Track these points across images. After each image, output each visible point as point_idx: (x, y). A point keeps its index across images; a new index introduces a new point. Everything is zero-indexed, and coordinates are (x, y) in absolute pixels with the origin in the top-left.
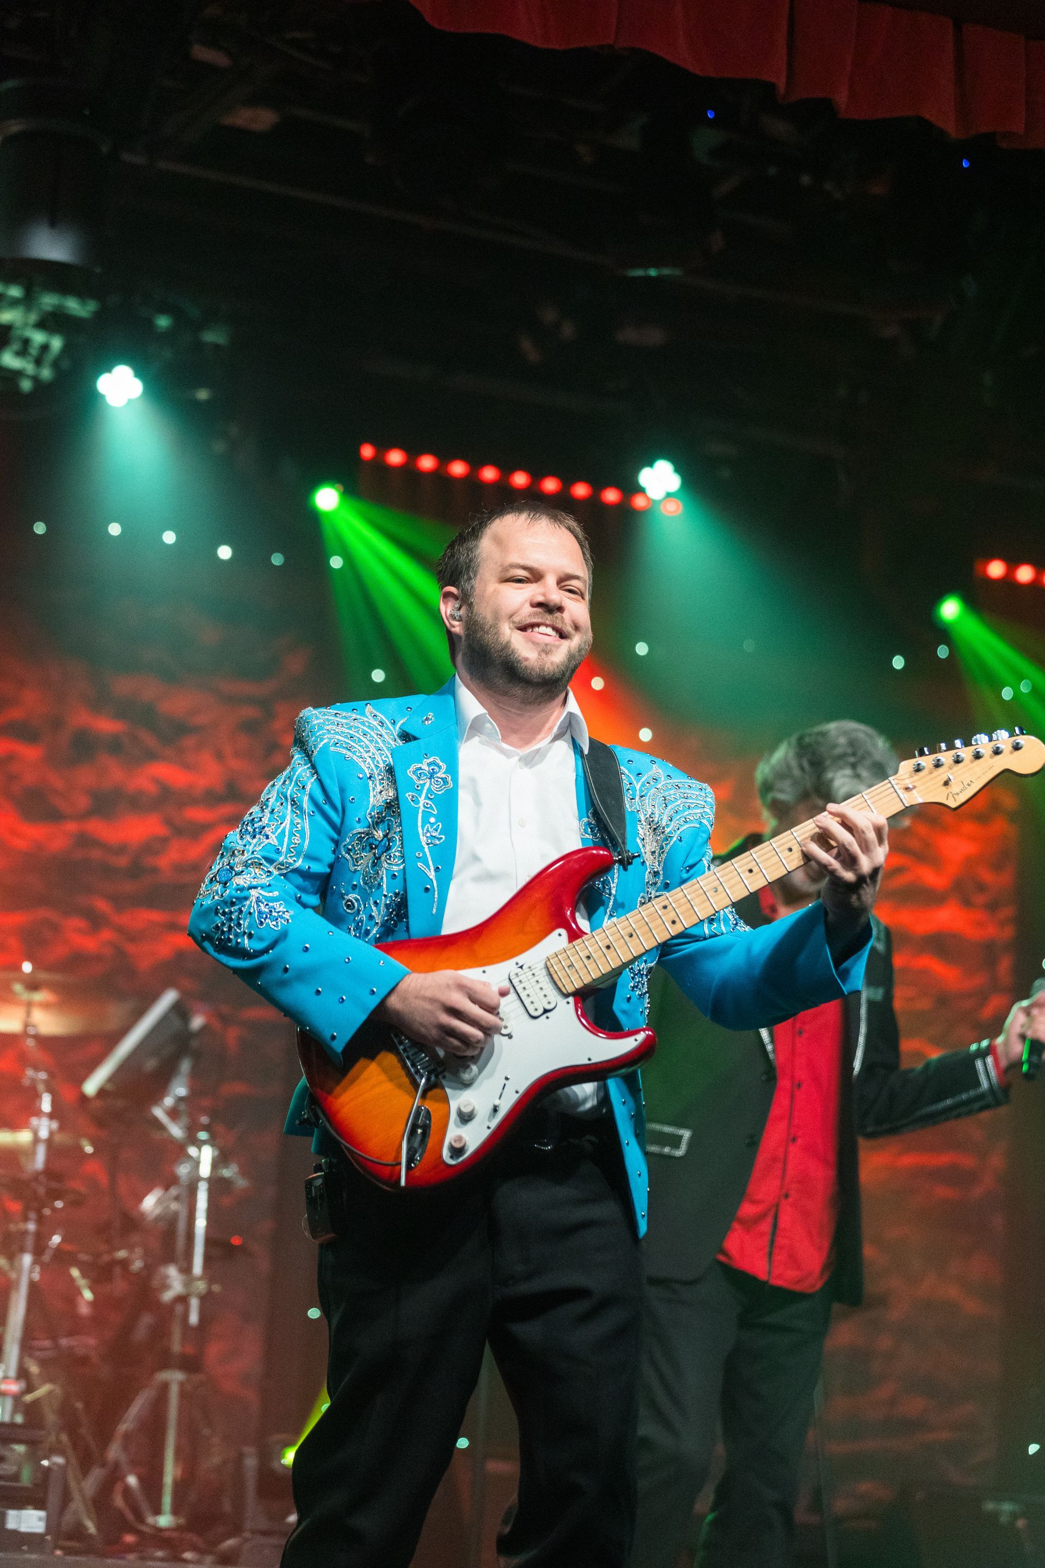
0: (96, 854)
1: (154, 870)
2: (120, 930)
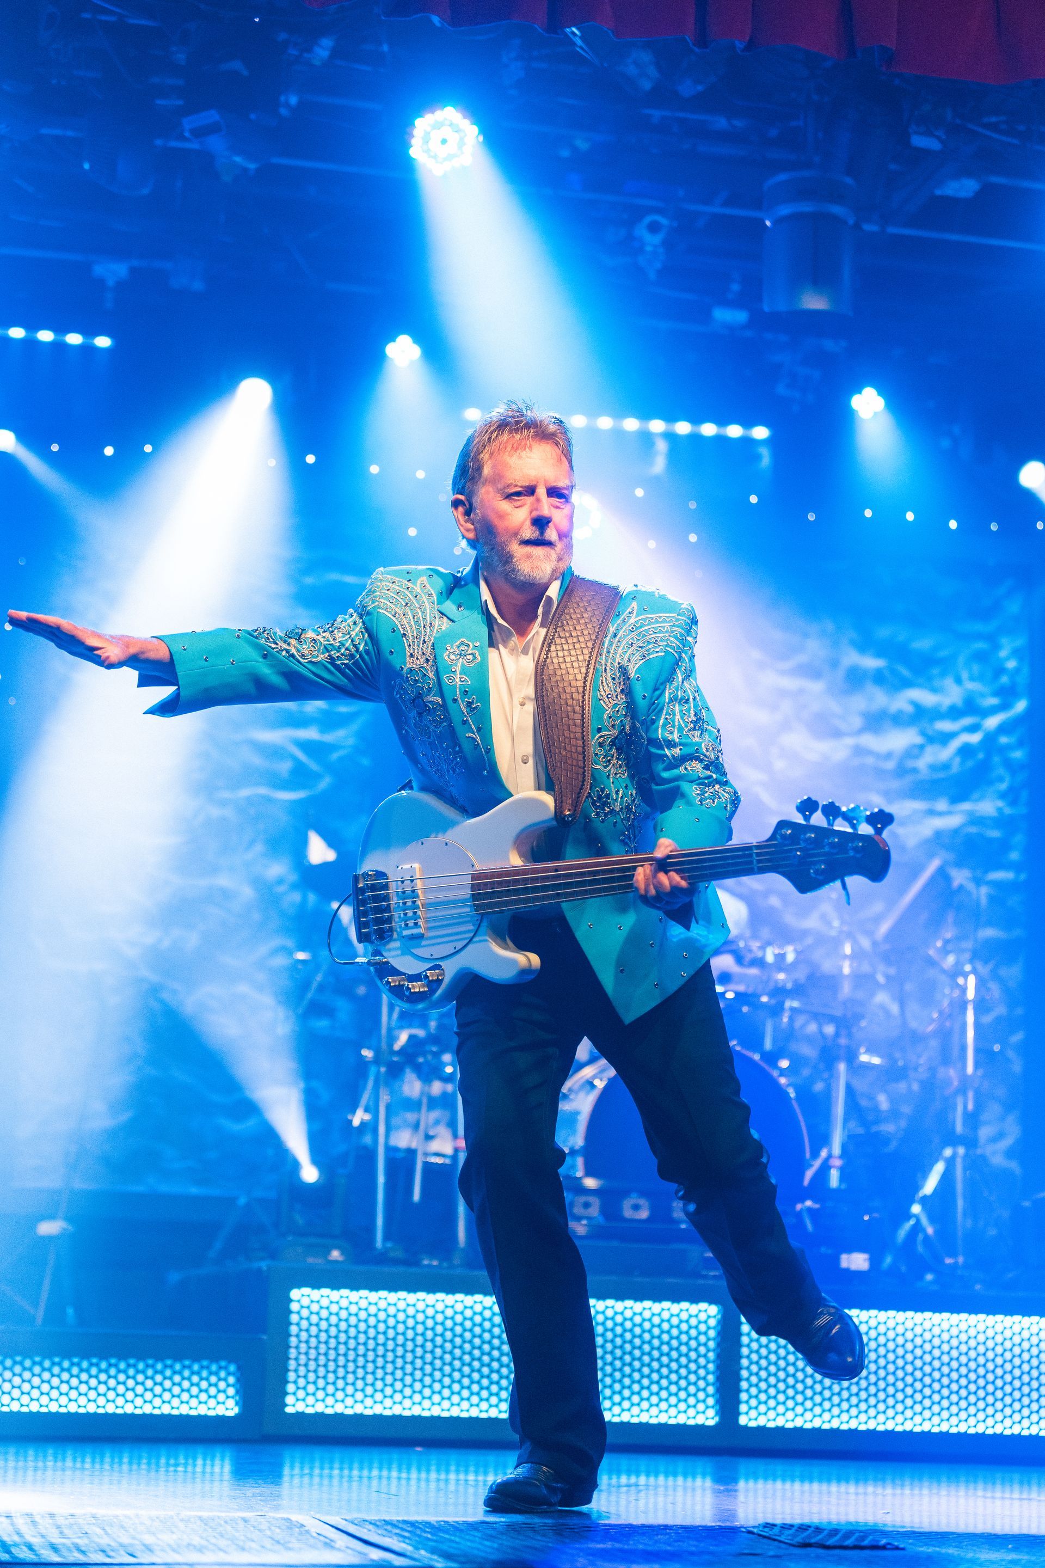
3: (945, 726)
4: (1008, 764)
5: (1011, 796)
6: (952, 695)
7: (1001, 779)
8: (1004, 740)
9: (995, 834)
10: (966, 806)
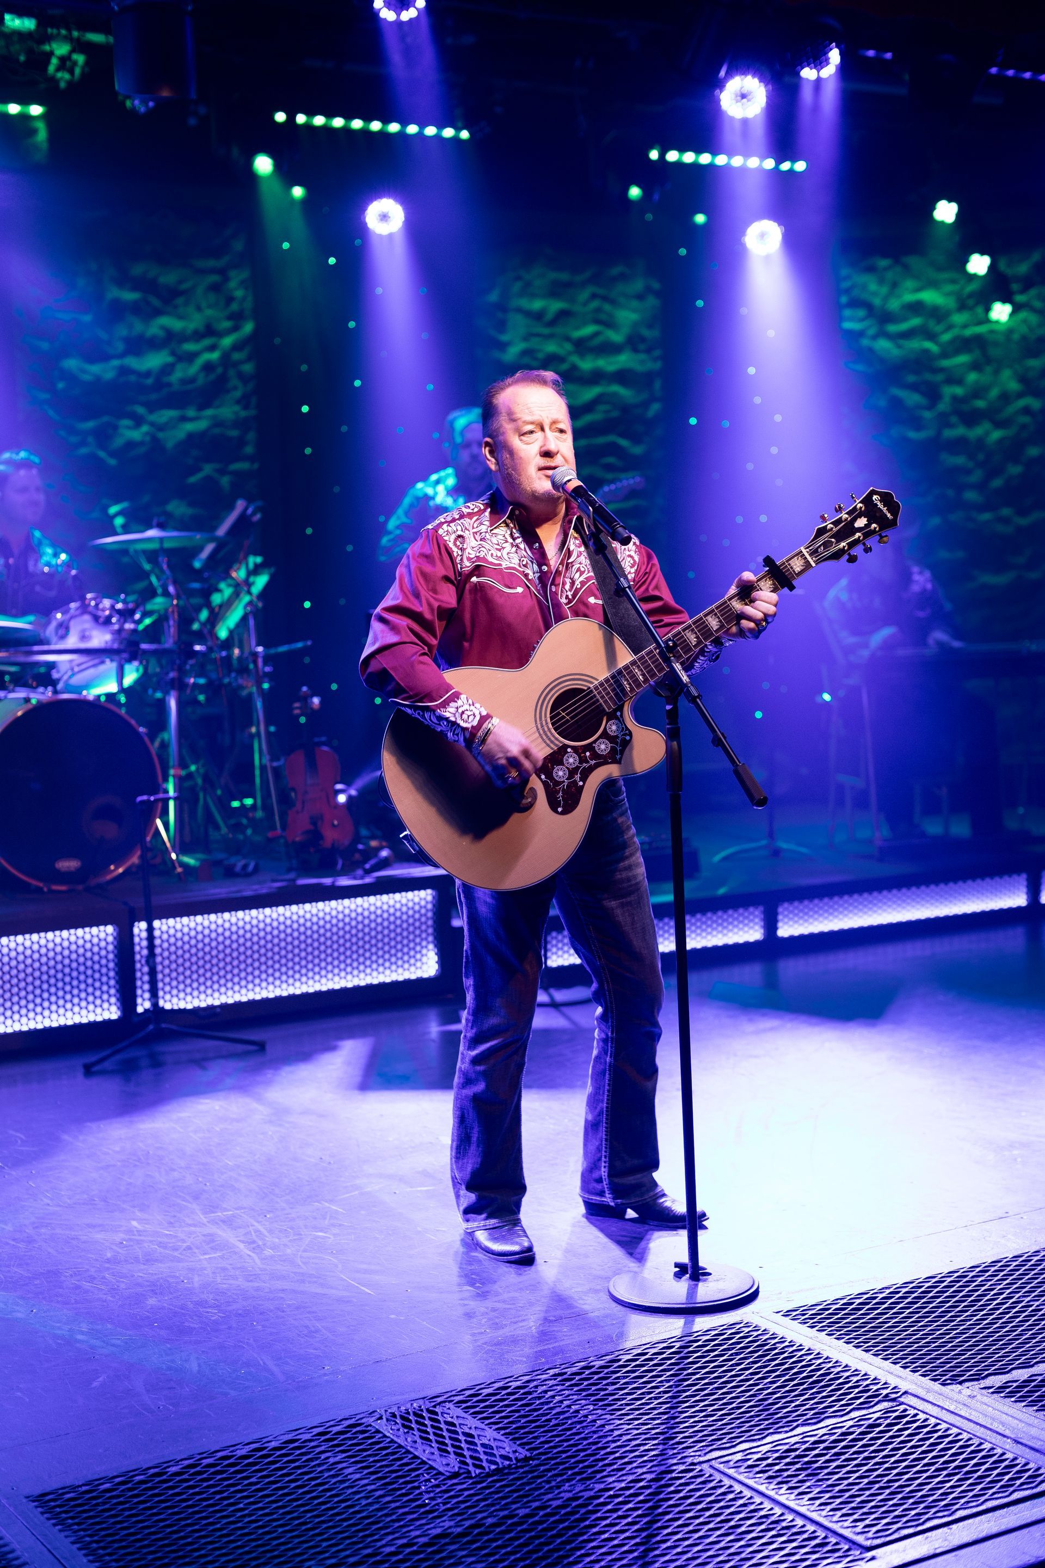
0: (133, 378)
1: (169, 385)
2: (152, 424)
3: (190, 347)
4: (241, 376)
5: (244, 402)
6: (195, 322)
7: (235, 388)
8: (236, 356)
9: (234, 433)
10: (209, 412)
